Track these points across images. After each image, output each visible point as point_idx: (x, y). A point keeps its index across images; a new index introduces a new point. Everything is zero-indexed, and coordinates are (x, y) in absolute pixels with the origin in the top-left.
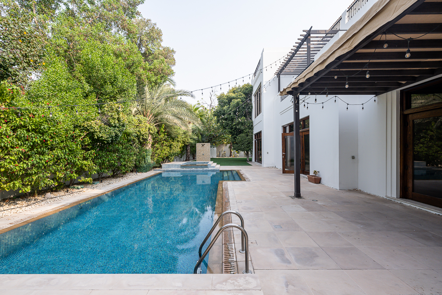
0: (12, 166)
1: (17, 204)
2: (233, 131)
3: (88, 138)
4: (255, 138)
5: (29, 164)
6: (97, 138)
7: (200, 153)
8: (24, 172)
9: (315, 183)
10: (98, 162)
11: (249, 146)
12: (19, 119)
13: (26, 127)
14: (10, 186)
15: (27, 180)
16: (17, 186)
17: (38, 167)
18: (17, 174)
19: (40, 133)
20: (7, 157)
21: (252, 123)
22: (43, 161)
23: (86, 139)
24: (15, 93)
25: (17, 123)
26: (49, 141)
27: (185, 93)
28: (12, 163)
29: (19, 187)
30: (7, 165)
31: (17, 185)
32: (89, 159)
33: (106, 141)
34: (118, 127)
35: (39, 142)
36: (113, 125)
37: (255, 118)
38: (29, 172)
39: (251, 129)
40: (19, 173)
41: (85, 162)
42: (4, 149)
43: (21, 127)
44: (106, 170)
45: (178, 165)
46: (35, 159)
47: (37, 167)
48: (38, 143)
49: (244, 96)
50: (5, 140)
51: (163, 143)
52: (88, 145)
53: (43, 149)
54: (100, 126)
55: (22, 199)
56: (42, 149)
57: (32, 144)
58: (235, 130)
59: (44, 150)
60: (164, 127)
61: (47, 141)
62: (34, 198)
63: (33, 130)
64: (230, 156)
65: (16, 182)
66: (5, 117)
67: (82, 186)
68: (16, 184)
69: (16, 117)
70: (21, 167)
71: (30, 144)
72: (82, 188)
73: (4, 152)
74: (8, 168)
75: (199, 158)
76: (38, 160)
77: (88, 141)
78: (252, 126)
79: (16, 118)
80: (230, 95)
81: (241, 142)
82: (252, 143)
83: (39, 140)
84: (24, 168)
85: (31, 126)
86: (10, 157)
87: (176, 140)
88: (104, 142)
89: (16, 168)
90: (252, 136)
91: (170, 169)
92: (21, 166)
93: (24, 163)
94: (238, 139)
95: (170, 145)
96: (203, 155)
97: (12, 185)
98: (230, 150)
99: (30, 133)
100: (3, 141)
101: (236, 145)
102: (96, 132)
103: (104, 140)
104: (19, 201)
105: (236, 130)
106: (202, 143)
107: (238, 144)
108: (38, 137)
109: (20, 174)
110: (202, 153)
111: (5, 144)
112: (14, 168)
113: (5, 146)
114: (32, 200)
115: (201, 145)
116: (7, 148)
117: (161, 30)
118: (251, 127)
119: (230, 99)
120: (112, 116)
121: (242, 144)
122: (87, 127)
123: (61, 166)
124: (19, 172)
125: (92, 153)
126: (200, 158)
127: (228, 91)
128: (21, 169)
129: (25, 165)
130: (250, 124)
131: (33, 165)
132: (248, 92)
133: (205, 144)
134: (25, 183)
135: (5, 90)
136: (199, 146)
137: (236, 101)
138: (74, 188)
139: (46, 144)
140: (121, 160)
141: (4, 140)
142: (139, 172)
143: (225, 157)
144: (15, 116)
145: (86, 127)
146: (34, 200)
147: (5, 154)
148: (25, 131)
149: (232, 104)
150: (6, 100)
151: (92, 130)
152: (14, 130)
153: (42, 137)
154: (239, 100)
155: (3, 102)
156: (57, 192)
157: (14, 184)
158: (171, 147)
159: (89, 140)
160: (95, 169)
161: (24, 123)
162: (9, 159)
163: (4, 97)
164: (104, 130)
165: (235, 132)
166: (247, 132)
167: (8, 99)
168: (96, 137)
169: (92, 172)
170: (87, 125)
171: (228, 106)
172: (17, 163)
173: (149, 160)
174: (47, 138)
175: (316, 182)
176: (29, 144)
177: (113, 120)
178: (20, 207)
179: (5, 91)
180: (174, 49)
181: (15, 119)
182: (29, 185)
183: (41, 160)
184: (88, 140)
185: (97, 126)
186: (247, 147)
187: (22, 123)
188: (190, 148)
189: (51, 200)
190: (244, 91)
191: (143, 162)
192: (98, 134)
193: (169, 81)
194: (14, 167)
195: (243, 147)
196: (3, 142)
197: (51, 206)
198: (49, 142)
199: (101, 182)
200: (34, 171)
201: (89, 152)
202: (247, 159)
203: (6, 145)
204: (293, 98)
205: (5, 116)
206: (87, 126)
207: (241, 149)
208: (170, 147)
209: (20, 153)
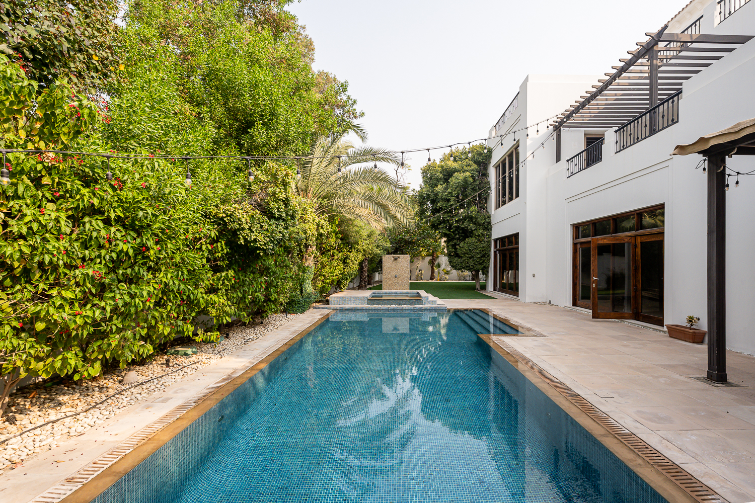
0: (65, 315)
1: (60, 404)
2: (453, 232)
3: (223, 242)
4: (495, 246)
5: (108, 309)
6: (243, 244)
7: (389, 273)
8: (92, 329)
9: (694, 343)
10: (235, 296)
11: (483, 261)
12: (88, 190)
13: (102, 213)
14: (52, 367)
15: (96, 349)
16: (70, 365)
17: (125, 316)
18: (77, 334)
19: (134, 230)
20: (54, 292)
21: (489, 217)
22: (137, 300)
23: (219, 244)
24: (86, 117)
25: (83, 200)
26: (153, 249)
27: (386, 157)
28: (67, 308)
29: (76, 366)
30: (55, 313)
31: (73, 362)
32: (220, 291)
33: (263, 249)
34: (284, 220)
35: (131, 252)
36: (277, 216)
37: (496, 209)
38: (104, 327)
39: (488, 230)
40: (80, 332)
41: (213, 297)
42: (48, 269)
43: (93, 211)
44: (244, 313)
45: (362, 299)
46: (120, 295)
47: (122, 313)
48: (127, 253)
49: (475, 166)
50: (54, 247)
51: (333, 255)
52: (222, 259)
53: (139, 269)
54: (253, 216)
55: (68, 387)
56: (136, 268)
57: (114, 255)
58: (456, 230)
59: (140, 272)
60: (337, 223)
61: (148, 249)
62: (97, 385)
63: (119, 220)
64: (432, 278)
65: (69, 354)
66: (53, 185)
67: (194, 350)
68: (69, 361)
69: (82, 185)
70: (88, 317)
71: (111, 257)
72: (195, 353)
73: (47, 279)
74: (55, 320)
75: (387, 283)
76: (127, 298)
77: (223, 250)
78: (489, 223)
79: (80, 187)
80: (450, 165)
81: (467, 253)
82: (489, 256)
83: (131, 247)
84: (94, 320)
85: (115, 212)
86: (63, 293)
87: (355, 248)
88: (258, 252)
89: (75, 322)
90: (489, 242)
91: (347, 306)
92: (90, 313)
93: (94, 305)
94: (463, 247)
95: (345, 259)
96: (396, 277)
97: (58, 364)
98: (432, 268)
99: (113, 229)
100: (48, 249)
101: (456, 259)
102: (243, 229)
103: (259, 249)
104: (64, 394)
105: (459, 232)
106: (394, 255)
107: (461, 257)
108: (129, 240)
109: (82, 334)
110: (393, 273)
111: (54, 256)
112: (70, 320)
113: (51, 262)
114: (94, 391)
115: (393, 259)
116: (55, 268)
117: (313, 40)
118: (488, 227)
119: (448, 174)
120: (274, 194)
121: (470, 258)
122: (225, 217)
123: (169, 308)
124: (82, 330)
125: (228, 277)
126: (389, 282)
127: (442, 157)
128: (86, 323)
129: (98, 312)
130: (485, 219)
131: (115, 310)
132: (482, 159)
133: (399, 257)
134: (91, 355)
135: (61, 107)
136: (387, 260)
137: (460, 176)
138: (177, 352)
139: (143, 258)
140: (272, 290)
141: (50, 247)
142: (289, 313)
143: (422, 279)
144: (76, 181)
145: (222, 219)
146: (97, 389)
147: (50, 284)
148: (101, 224)
149: (452, 180)
150: (59, 134)
151: (236, 226)
152: (76, 220)
153: (138, 240)
154: (468, 174)
155: (50, 141)
156: (143, 365)
157: (64, 360)
158: (346, 263)
159: (224, 247)
160: (229, 312)
161: (99, 203)
162: (59, 298)
163: (54, 128)
164: (259, 225)
165: (456, 235)
166: (479, 236)
167: (65, 134)
168: (242, 241)
169: (222, 319)
170: (224, 212)
171: (444, 185)
172: (77, 308)
173: (309, 288)
174: (151, 243)
175: (696, 341)
176: (108, 257)
177: (276, 204)
178: (72, 416)
179: (58, 111)
180: (336, 77)
181: (79, 190)
182: (99, 359)
183: (132, 296)
184: (222, 248)
185: (245, 216)
186: (480, 264)
187: (96, 201)
188: (368, 263)
189: (139, 389)
190: (474, 157)
191: (299, 293)
192: (248, 235)
193: (354, 130)
194: (69, 317)
195: (471, 262)
196: (49, 252)
197: (150, 409)
198: (152, 252)
199: (227, 337)
200: (115, 325)
201: (223, 274)
202: (475, 286)
203: (55, 259)
204: (705, 160)
205: (54, 181)
206: (224, 215)
207: (467, 266)
208: (344, 263)
209: (87, 281)
